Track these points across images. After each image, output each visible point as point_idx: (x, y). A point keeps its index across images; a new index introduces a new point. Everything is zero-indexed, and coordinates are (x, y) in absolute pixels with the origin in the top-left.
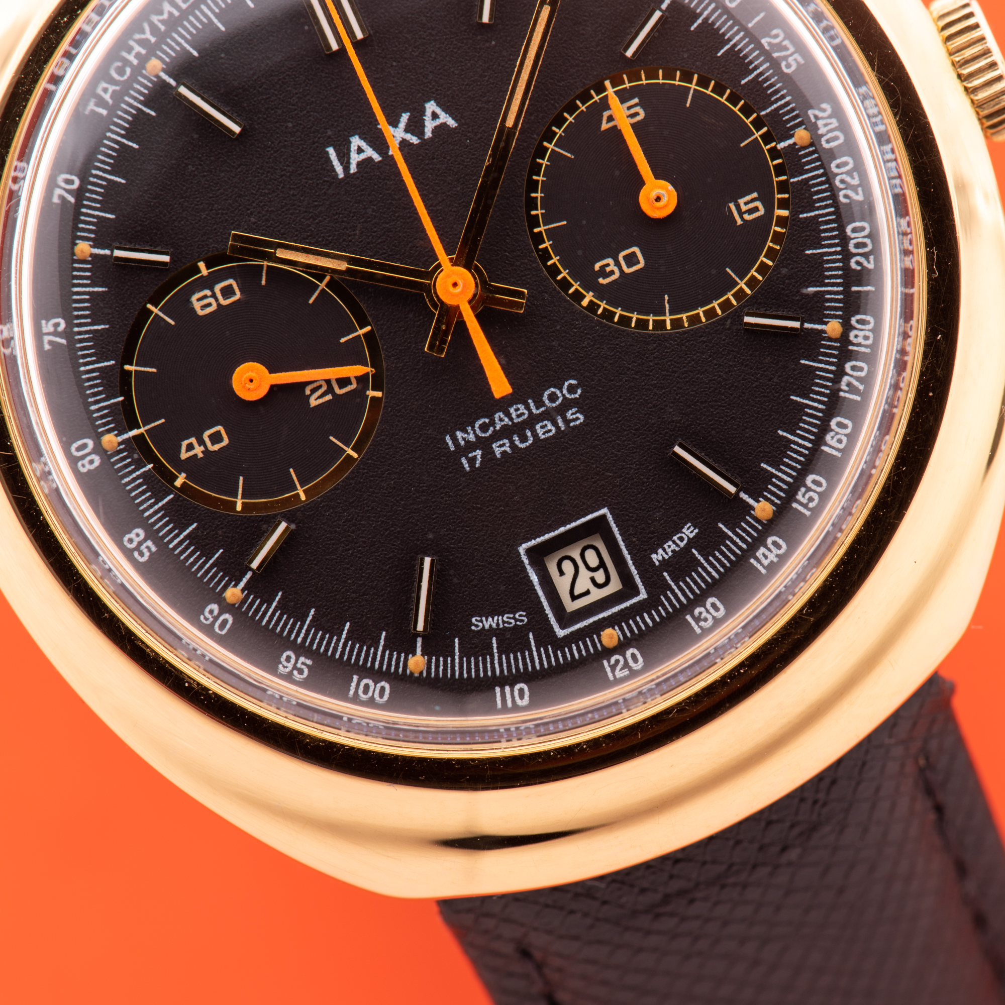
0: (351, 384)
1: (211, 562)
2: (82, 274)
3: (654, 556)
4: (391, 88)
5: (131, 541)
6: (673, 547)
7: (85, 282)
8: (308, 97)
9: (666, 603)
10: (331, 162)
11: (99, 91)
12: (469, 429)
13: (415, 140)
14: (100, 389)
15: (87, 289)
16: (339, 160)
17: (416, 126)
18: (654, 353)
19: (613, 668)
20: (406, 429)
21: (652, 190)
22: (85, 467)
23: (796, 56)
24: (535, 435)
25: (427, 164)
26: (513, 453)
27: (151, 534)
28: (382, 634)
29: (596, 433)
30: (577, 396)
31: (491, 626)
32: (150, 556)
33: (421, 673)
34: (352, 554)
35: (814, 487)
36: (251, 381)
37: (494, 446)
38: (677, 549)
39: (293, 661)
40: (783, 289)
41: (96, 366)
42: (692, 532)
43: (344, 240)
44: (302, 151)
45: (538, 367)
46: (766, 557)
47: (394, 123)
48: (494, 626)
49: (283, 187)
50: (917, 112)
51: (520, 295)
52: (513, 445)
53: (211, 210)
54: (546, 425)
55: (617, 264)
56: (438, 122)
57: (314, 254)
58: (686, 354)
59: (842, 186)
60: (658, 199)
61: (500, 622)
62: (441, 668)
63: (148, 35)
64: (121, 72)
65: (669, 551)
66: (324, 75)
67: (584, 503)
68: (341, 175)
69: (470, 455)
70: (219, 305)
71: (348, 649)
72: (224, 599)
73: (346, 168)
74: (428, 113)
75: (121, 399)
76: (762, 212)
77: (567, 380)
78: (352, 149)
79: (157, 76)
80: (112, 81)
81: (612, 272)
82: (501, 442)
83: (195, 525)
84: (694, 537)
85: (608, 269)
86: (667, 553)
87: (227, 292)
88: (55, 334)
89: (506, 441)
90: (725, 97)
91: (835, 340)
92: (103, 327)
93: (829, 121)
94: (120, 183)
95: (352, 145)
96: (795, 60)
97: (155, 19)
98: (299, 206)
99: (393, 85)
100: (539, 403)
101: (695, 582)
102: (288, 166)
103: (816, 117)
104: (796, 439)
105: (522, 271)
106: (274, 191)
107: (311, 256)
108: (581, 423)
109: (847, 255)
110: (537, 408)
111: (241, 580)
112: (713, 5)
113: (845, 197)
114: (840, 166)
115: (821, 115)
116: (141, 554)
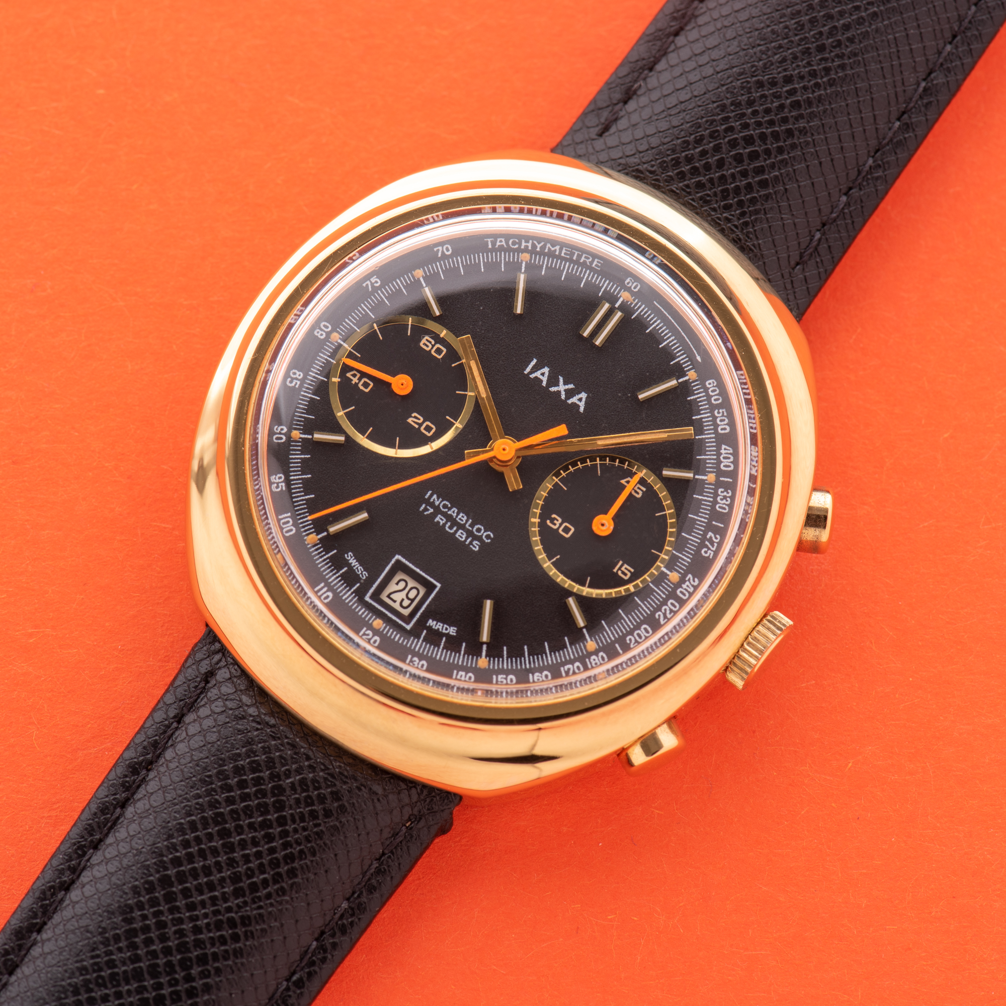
0: (429, 432)
1: (306, 415)
2: (407, 279)
3: (430, 621)
4: (582, 372)
6: (440, 628)
7: (404, 283)
8: (554, 336)
9: (410, 642)
10: (529, 364)
11: (499, 240)
12: (440, 499)
13: (563, 397)
14: (358, 318)
15: (401, 286)
16: (532, 367)
17: (570, 393)
18: (528, 566)
19: (364, 634)
21: (605, 519)
22: (316, 333)
24: (456, 532)
25: (555, 409)
26: (441, 526)
27: (303, 381)
29: (473, 560)
30: (486, 541)
31: (352, 563)
32: (292, 386)
33: (308, 545)
35: (509, 681)
36: (402, 384)
37: (439, 516)
38: (440, 630)
39: (280, 480)
40: (595, 608)
41: (368, 310)
42: (453, 632)
43: (496, 391)
44: (526, 347)
45: (489, 515)
46: (461, 678)
47: (565, 383)
48: (353, 565)
49: (504, 348)
52: (444, 525)
53: (473, 322)
54: (463, 534)
55: (561, 525)
56: (578, 403)
58: (537, 581)
59: (663, 611)
60: (603, 525)
61: (356, 566)
62: (316, 552)
63: (539, 246)
64: (514, 243)
65: (437, 626)
66: (569, 337)
67: (436, 573)
68: (526, 373)
69: (428, 507)
70: (430, 350)
71: (302, 502)
72: (291, 432)
73: (531, 372)
74: (580, 396)
76: (626, 578)
77: (491, 532)
78: (541, 370)
79: (522, 261)
80: (507, 243)
81: (555, 524)
82: (443, 518)
83: (319, 398)
84: (451, 635)
85: (555, 522)
86: (435, 626)
87: (439, 351)
88: (372, 284)
89: (445, 520)
91: (586, 651)
92: (388, 303)
93: (690, 586)
94: (461, 272)
95: (543, 369)
96: (711, 554)
97: (549, 245)
98: (499, 361)
99: (584, 372)
100: (472, 525)
101: (429, 650)
102: (516, 345)
103: (689, 580)
104: (527, 659)
106: (499, 345)
108: (474, 550)
109: (631, 633)
110: (469, 526)
111: (305, 434)
112: (711, 499)
113: (659, 616)
114: (672, 604)
115: (691, 581)
116: (291, 382)
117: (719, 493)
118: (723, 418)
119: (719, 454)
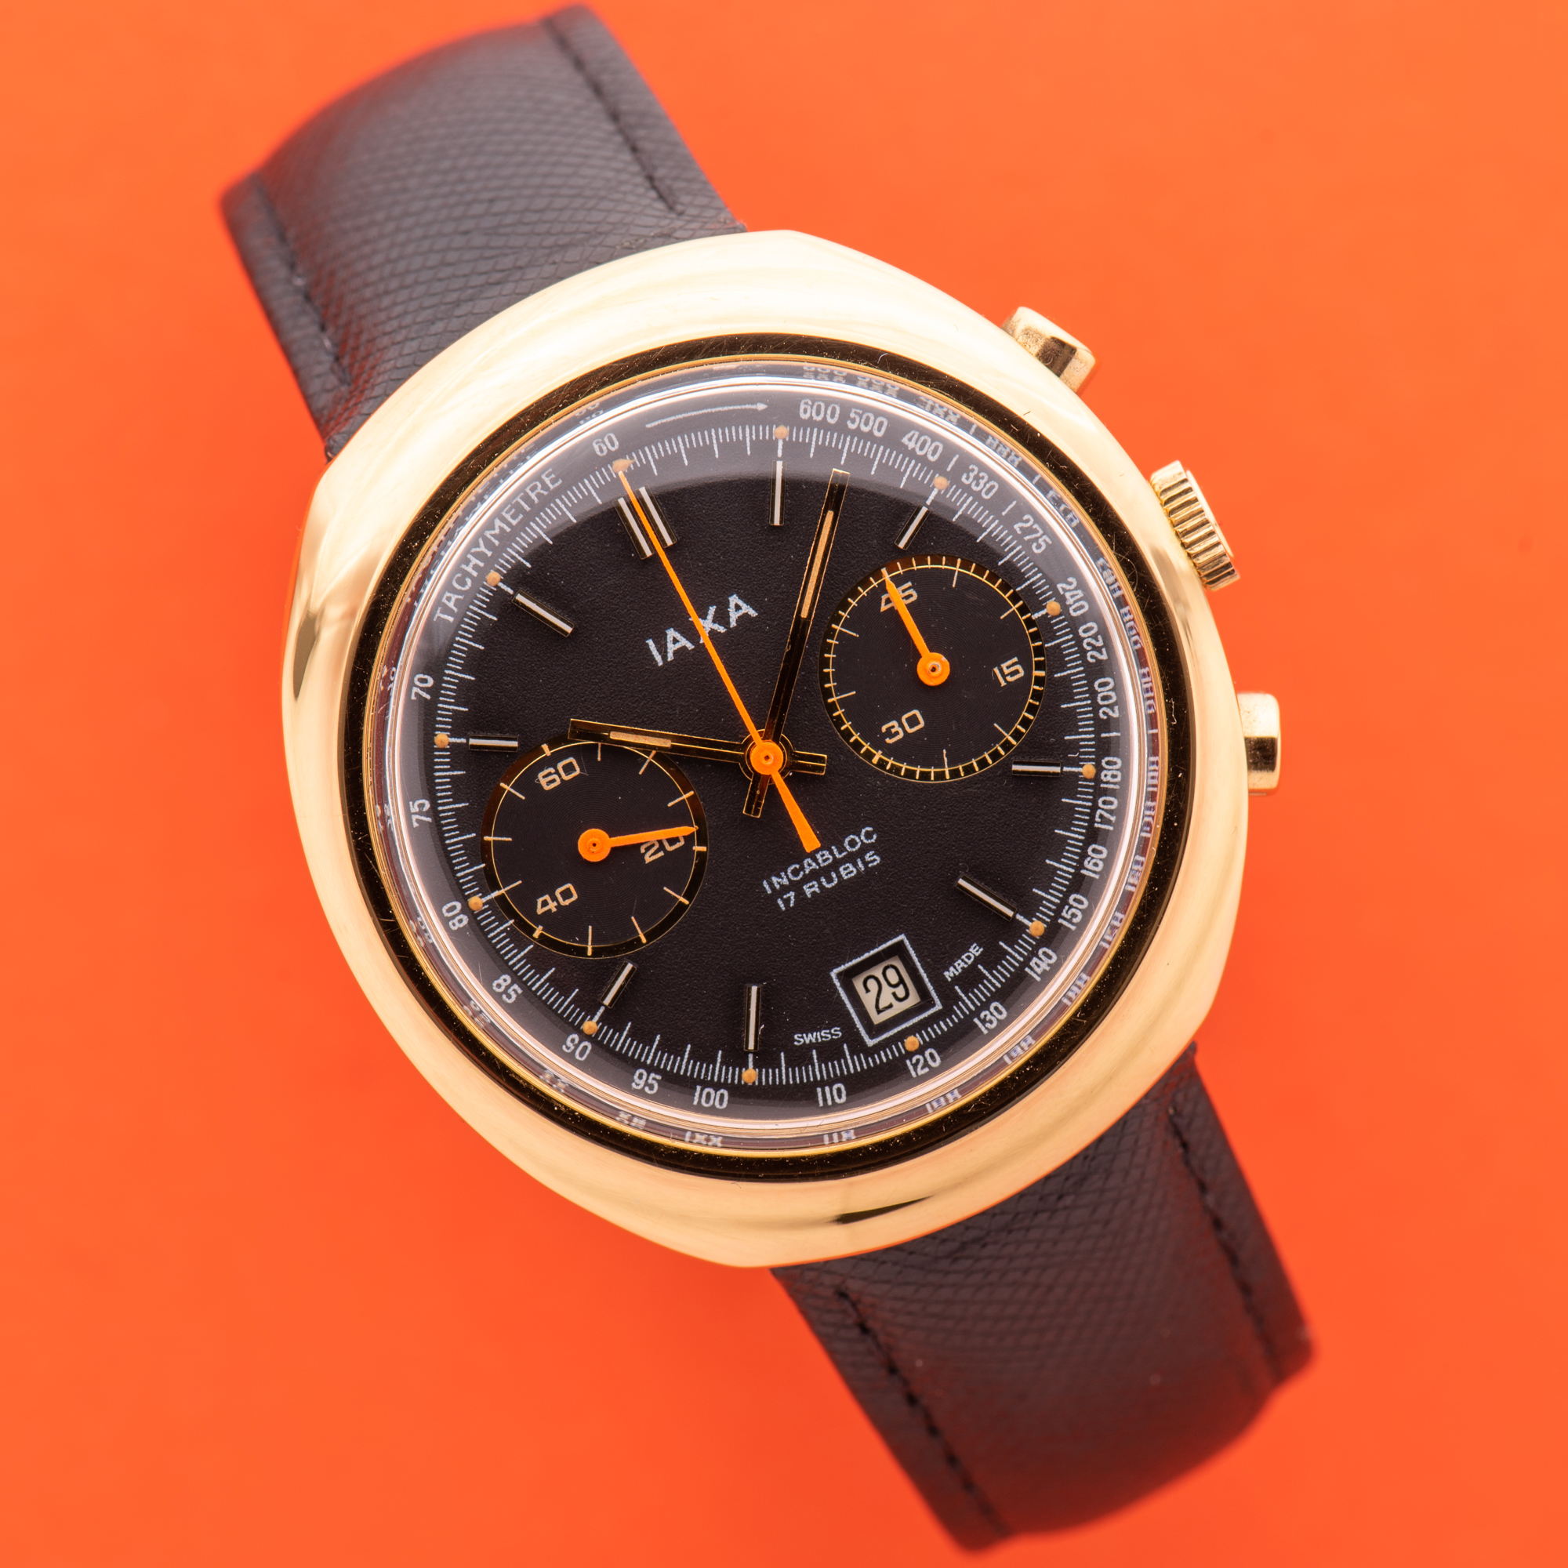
0: (679, 841)
1: (569, 1000)
2: (442, 760)
3: (946, 973)
4: (699, 585)
5: (499, 986)
6: (962, 964)
7: (445, 767)
8: (628, 597)
9: (958, 1012)
10: (651, 652)
11: (444, 600)
12: (783, 874)
13: (722, 630)
14: (465, 858)
15: (448, 773)
16: (658, 650)
17: (722, 618)
18: (935, 801)
20: (729, 877)
21: (928, 662)
22: (455, 925)
23: (1045, 537)
24: (839, 876)
25: (734, 649)
26: (821, 893)
27: (517, 979)
28: (718, 1053)
29: (891, 872)
30: (873, 841)
31: (811, 1041)
32: (517, 998)
33: (754, 1083)
34: (689, 987)
35: (1075, 904)
36: (594, 845)
37: (805, 887)
38: (966, 966)
39: (644, 1077)
40: (1044, 739)
41: (460, 838)
42: (977, 951)
43: (666, 719)
44: (625, 644)
45: (838, 818)
46: (1038, 966)
47: (703, 616)
48: (814, 1041)
49: (611, 677)
50: (1151, 583)
51: (821, 760)
52: (821, 886)
53: (550, 700)
54: (848, 867)
55: (901, 725)
56: (740, 613)
57: (642, 735)
58: (964, 800)
59: (1088, 648)
60: (934, 669)
61: (819, 1037)
62: (771, 1078)
63: (482, 548)
64: (462, 583)
65: (959, 968)
66: (640, 577)
67: (884, 932)
68: (660, 664)
69: (785, 897)
70: (562, 780)
71: (690, 1067)
72: (583, 1029)
73: (664, 657)
74: (732, 605)
75: (483, 865)
76: (1022, 674)
77: (864, 827)
78: (668, 640)
79: (497, 586)
80: (455, 591)
81: (897, 733)
82: (811, 884)
83: (553, 969)
84: (980, 955)
85: (893, 730)
86: (957, 970)
87: (569, 769)
88: (420, 813)
89: (815, 883)
90: (985, 576)
91: (1090, 780)
92: (463, 805)
93: (1075, 592)
94: (470, 680)
95: (668, 637)
96: (1045, 541)
97: (488, 534)
98: (626, 692)
99: (700, 583)
100: (841, 849)
101: (981, 992)
102: (614, 658)
103: (1064, 589)
104: (1062, 866)
105: (820, 737)
106: (603, 680)
107: (640, 737)
108: (878, 864)
109: (1096, 707)
110: (840, 853)
111: (595, 1014)
112: (971, 499)
113: (1092, 657)
114: (1085, 631)
115: (1068, 587)
116: (509, 996)
117: (967, 482)
118: (864, 417)
119: (911, 454)
